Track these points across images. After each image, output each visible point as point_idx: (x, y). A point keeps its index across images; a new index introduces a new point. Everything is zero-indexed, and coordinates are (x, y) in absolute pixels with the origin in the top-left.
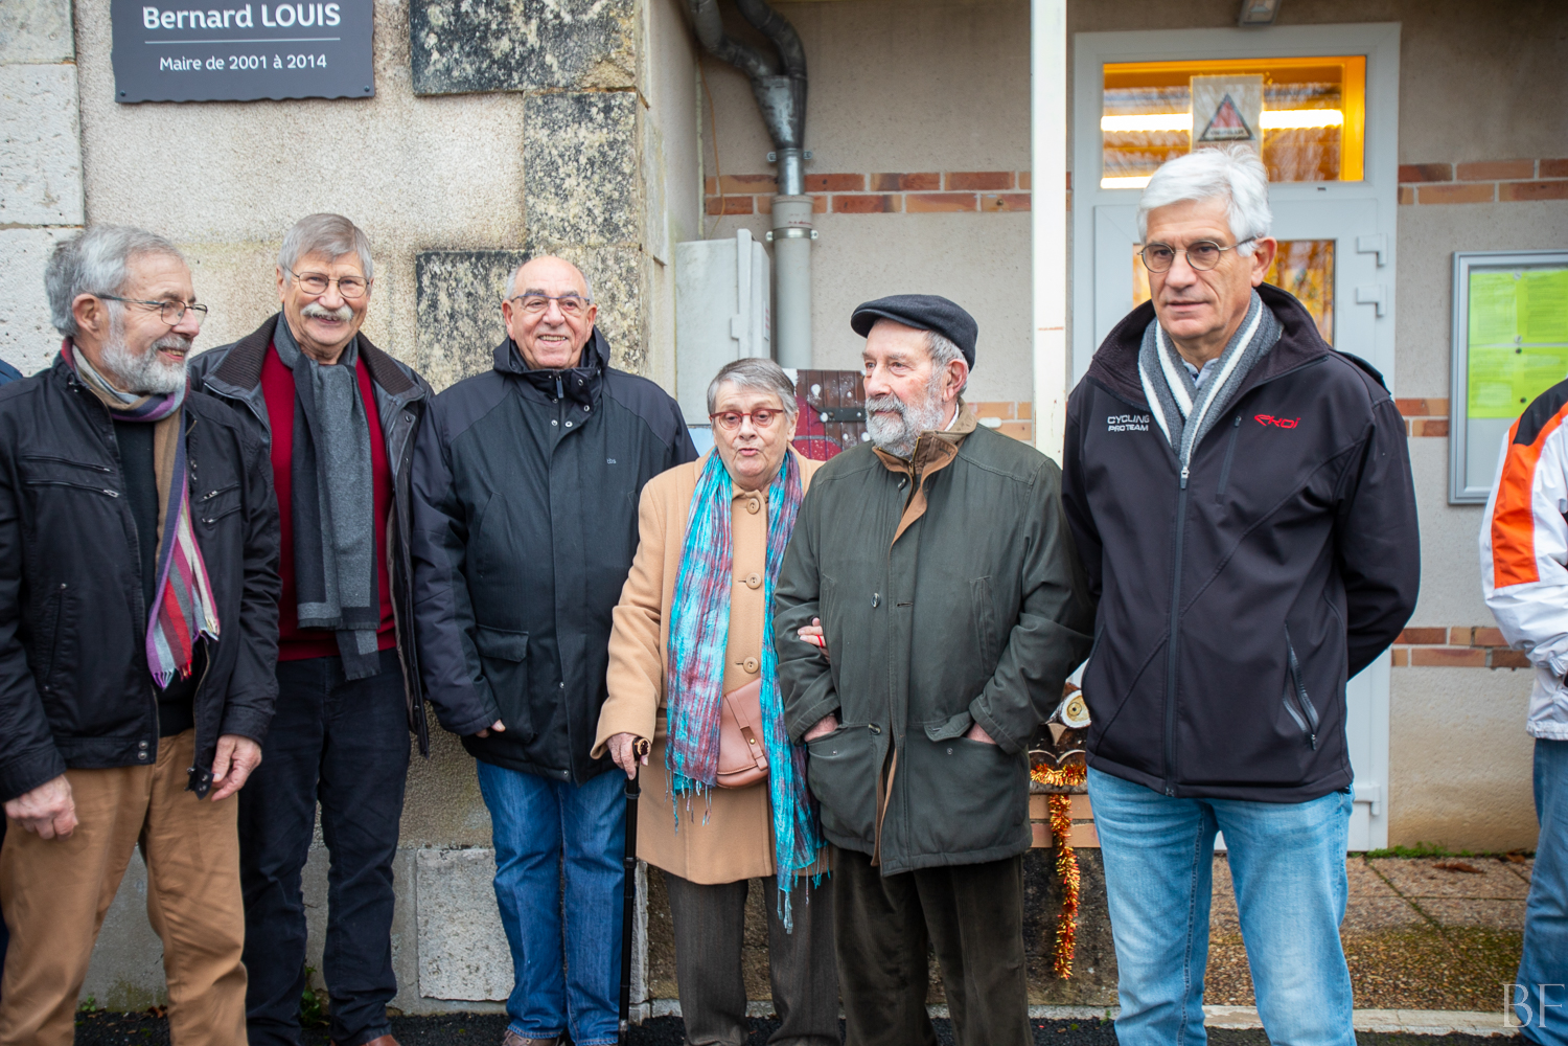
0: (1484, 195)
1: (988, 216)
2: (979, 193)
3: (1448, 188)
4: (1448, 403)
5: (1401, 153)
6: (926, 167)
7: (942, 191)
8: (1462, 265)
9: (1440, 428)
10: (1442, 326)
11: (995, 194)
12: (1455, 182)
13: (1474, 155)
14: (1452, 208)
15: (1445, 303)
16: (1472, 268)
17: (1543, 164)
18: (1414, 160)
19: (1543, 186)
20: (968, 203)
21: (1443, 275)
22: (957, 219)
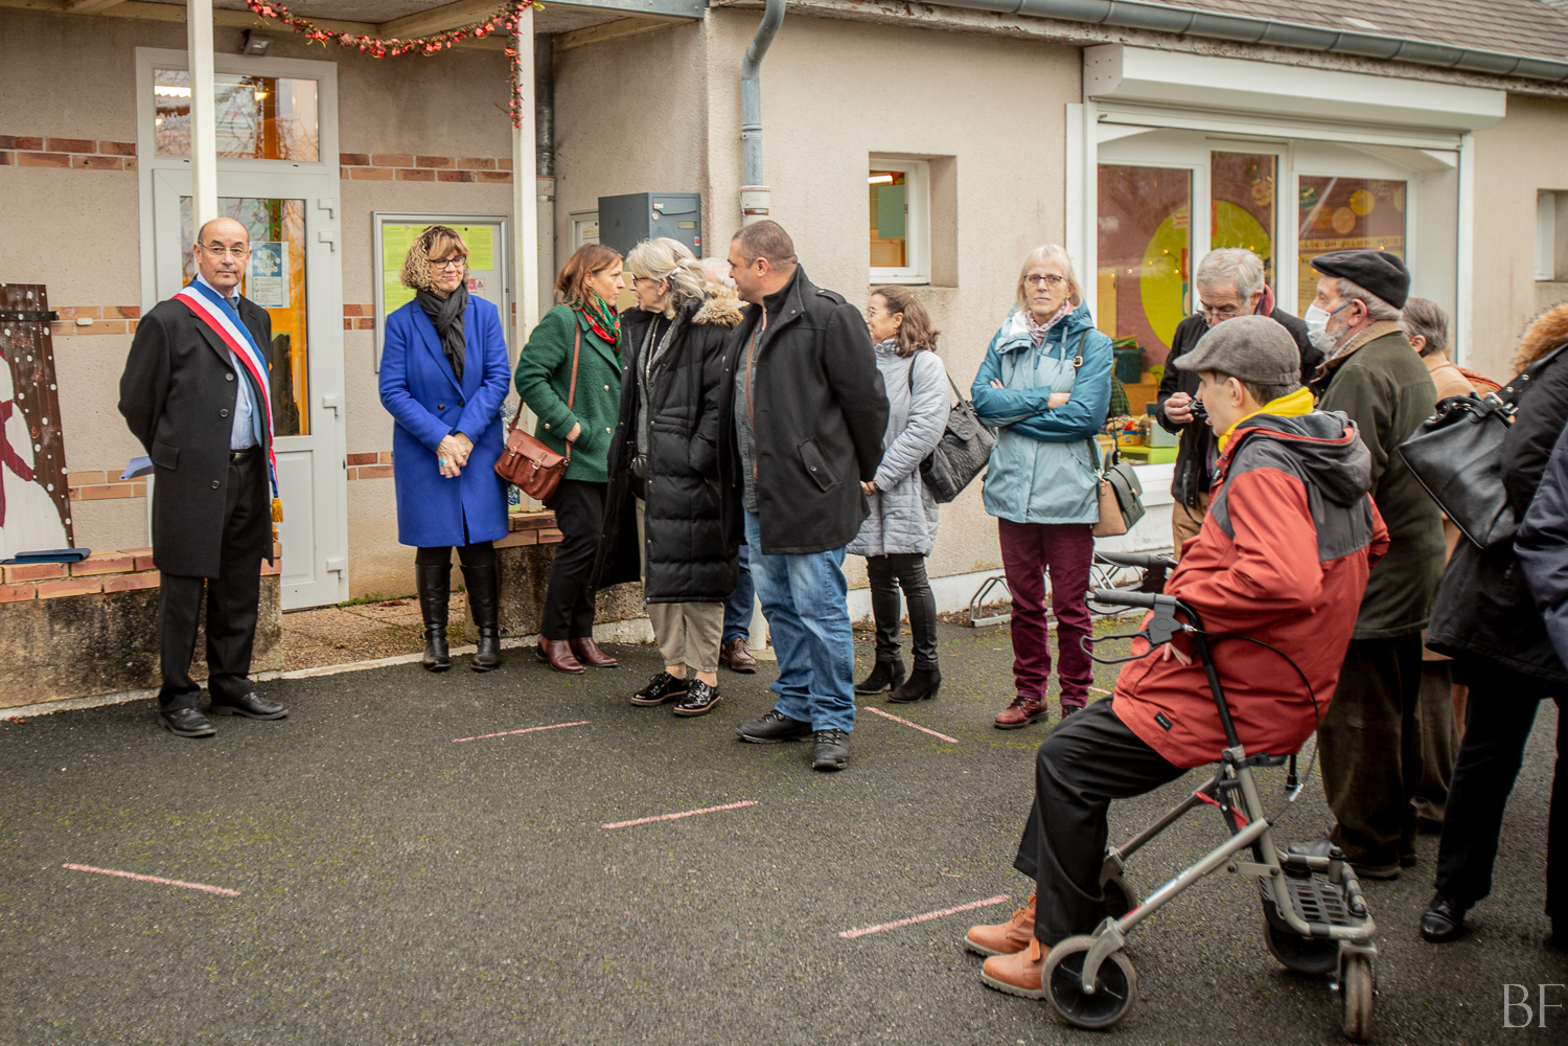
0: (387, 176)
1: (78, 171)
2: (71, 154)
3: (367, 170)
4: (374, 307)
5: (341, 146)
6: (33, 133)
7: (44, 151)
8: (378, 219)
9: (370, 323)
10: (367, 258)
11: (83, 156)
12: (371, 166)
13: (380, 150)
14: (370, 182)
15: (369, 243)
16: (384, 222)
17: (418, 159)
18: (348, 151)
19: (418, 172)
20: (64, 161)
21: (368, 225)
22: (55, 172)
